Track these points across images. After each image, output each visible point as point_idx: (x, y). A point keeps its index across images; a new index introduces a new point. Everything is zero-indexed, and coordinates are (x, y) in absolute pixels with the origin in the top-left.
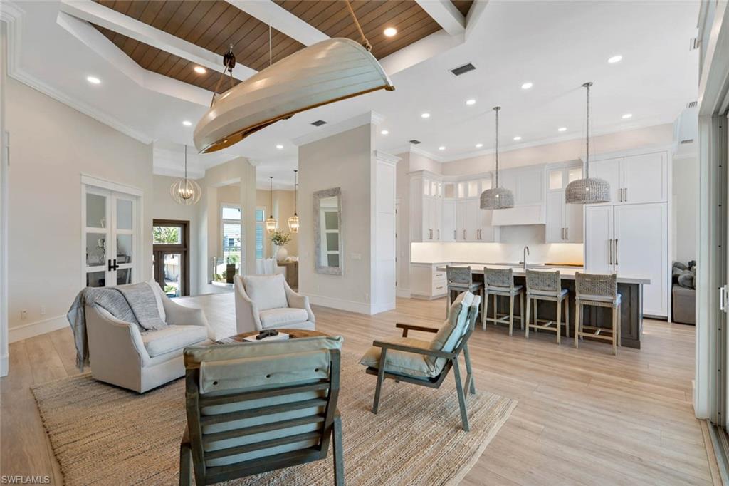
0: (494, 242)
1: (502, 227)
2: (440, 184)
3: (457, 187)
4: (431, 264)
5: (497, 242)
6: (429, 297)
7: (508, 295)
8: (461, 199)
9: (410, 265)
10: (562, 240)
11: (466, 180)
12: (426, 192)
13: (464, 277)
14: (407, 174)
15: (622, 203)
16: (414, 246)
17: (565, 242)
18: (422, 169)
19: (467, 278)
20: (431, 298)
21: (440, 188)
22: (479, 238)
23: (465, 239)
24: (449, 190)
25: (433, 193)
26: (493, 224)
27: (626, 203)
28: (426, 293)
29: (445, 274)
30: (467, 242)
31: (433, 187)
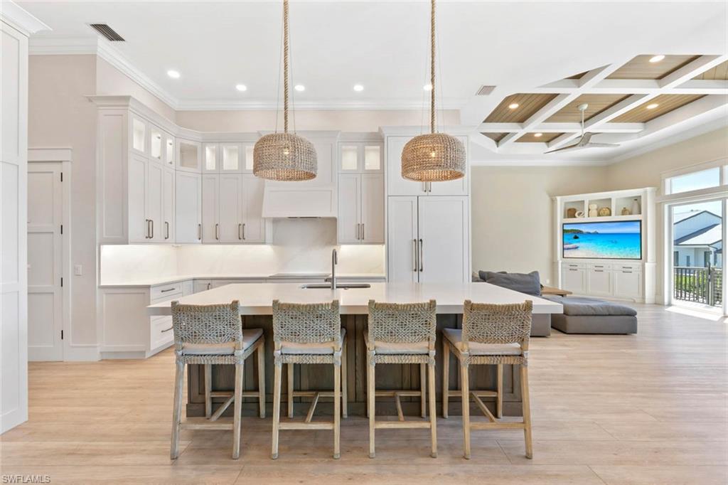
0: (264, 243)
1: (276, 221)
2: (169, 141)
3: (203, 151)
4: (148, 287)
5: (269, 244)
6: (144, 353)
7: (328, 360)
8: (211, 173)
9: (98, 290)
10: (357, 241)
11: (220, 141)
12: (137, 144)
13: (220, 327)
14: (90, 100)
15: (426, 194)
16: (108, 251)
17: (361, 243)
18: (127, 94)
19: (229, 330)
20: (148, 355)
21: (170, 148)
22: (241, 238)
23: (217, 239)
24: (188, 154)
25: (156, 152)
26: (264, 215)
27: (429, 194)
28: (137, 346)
29: (168, 320)
30: (220, 243)
31: (155, 141)
